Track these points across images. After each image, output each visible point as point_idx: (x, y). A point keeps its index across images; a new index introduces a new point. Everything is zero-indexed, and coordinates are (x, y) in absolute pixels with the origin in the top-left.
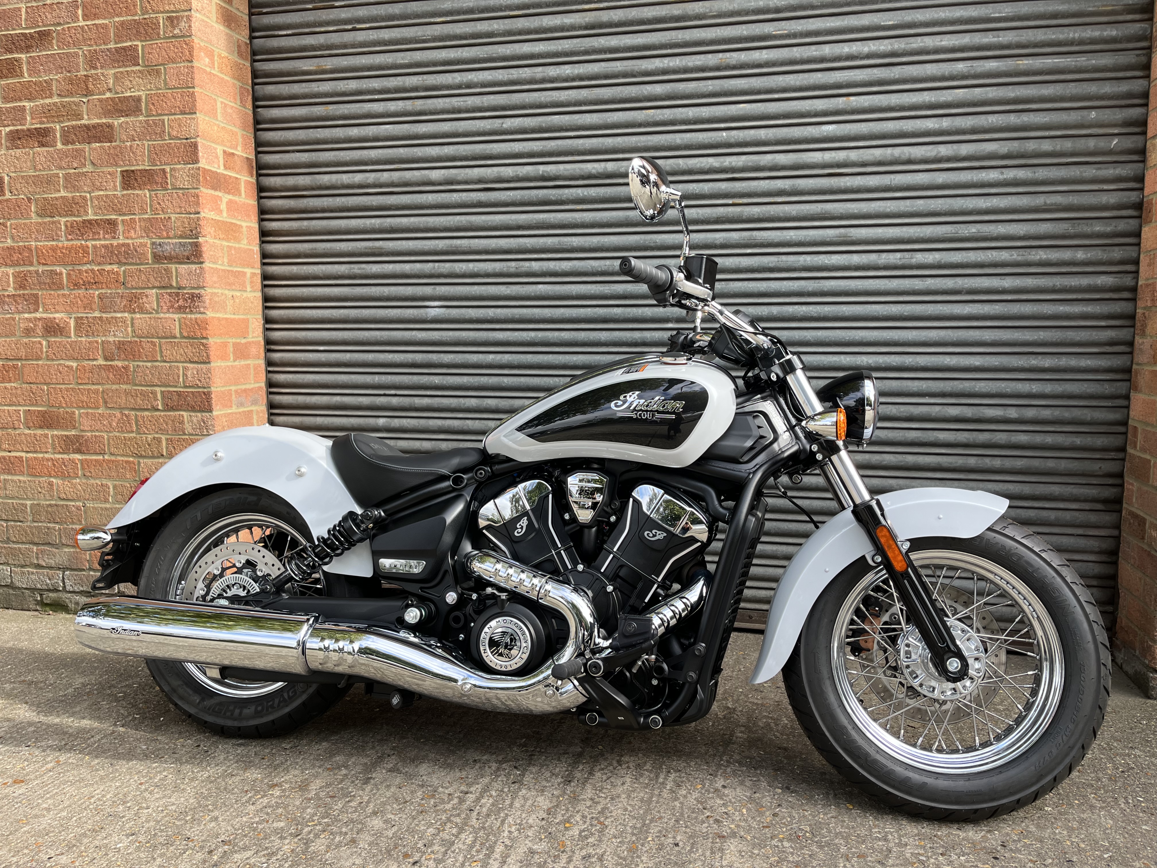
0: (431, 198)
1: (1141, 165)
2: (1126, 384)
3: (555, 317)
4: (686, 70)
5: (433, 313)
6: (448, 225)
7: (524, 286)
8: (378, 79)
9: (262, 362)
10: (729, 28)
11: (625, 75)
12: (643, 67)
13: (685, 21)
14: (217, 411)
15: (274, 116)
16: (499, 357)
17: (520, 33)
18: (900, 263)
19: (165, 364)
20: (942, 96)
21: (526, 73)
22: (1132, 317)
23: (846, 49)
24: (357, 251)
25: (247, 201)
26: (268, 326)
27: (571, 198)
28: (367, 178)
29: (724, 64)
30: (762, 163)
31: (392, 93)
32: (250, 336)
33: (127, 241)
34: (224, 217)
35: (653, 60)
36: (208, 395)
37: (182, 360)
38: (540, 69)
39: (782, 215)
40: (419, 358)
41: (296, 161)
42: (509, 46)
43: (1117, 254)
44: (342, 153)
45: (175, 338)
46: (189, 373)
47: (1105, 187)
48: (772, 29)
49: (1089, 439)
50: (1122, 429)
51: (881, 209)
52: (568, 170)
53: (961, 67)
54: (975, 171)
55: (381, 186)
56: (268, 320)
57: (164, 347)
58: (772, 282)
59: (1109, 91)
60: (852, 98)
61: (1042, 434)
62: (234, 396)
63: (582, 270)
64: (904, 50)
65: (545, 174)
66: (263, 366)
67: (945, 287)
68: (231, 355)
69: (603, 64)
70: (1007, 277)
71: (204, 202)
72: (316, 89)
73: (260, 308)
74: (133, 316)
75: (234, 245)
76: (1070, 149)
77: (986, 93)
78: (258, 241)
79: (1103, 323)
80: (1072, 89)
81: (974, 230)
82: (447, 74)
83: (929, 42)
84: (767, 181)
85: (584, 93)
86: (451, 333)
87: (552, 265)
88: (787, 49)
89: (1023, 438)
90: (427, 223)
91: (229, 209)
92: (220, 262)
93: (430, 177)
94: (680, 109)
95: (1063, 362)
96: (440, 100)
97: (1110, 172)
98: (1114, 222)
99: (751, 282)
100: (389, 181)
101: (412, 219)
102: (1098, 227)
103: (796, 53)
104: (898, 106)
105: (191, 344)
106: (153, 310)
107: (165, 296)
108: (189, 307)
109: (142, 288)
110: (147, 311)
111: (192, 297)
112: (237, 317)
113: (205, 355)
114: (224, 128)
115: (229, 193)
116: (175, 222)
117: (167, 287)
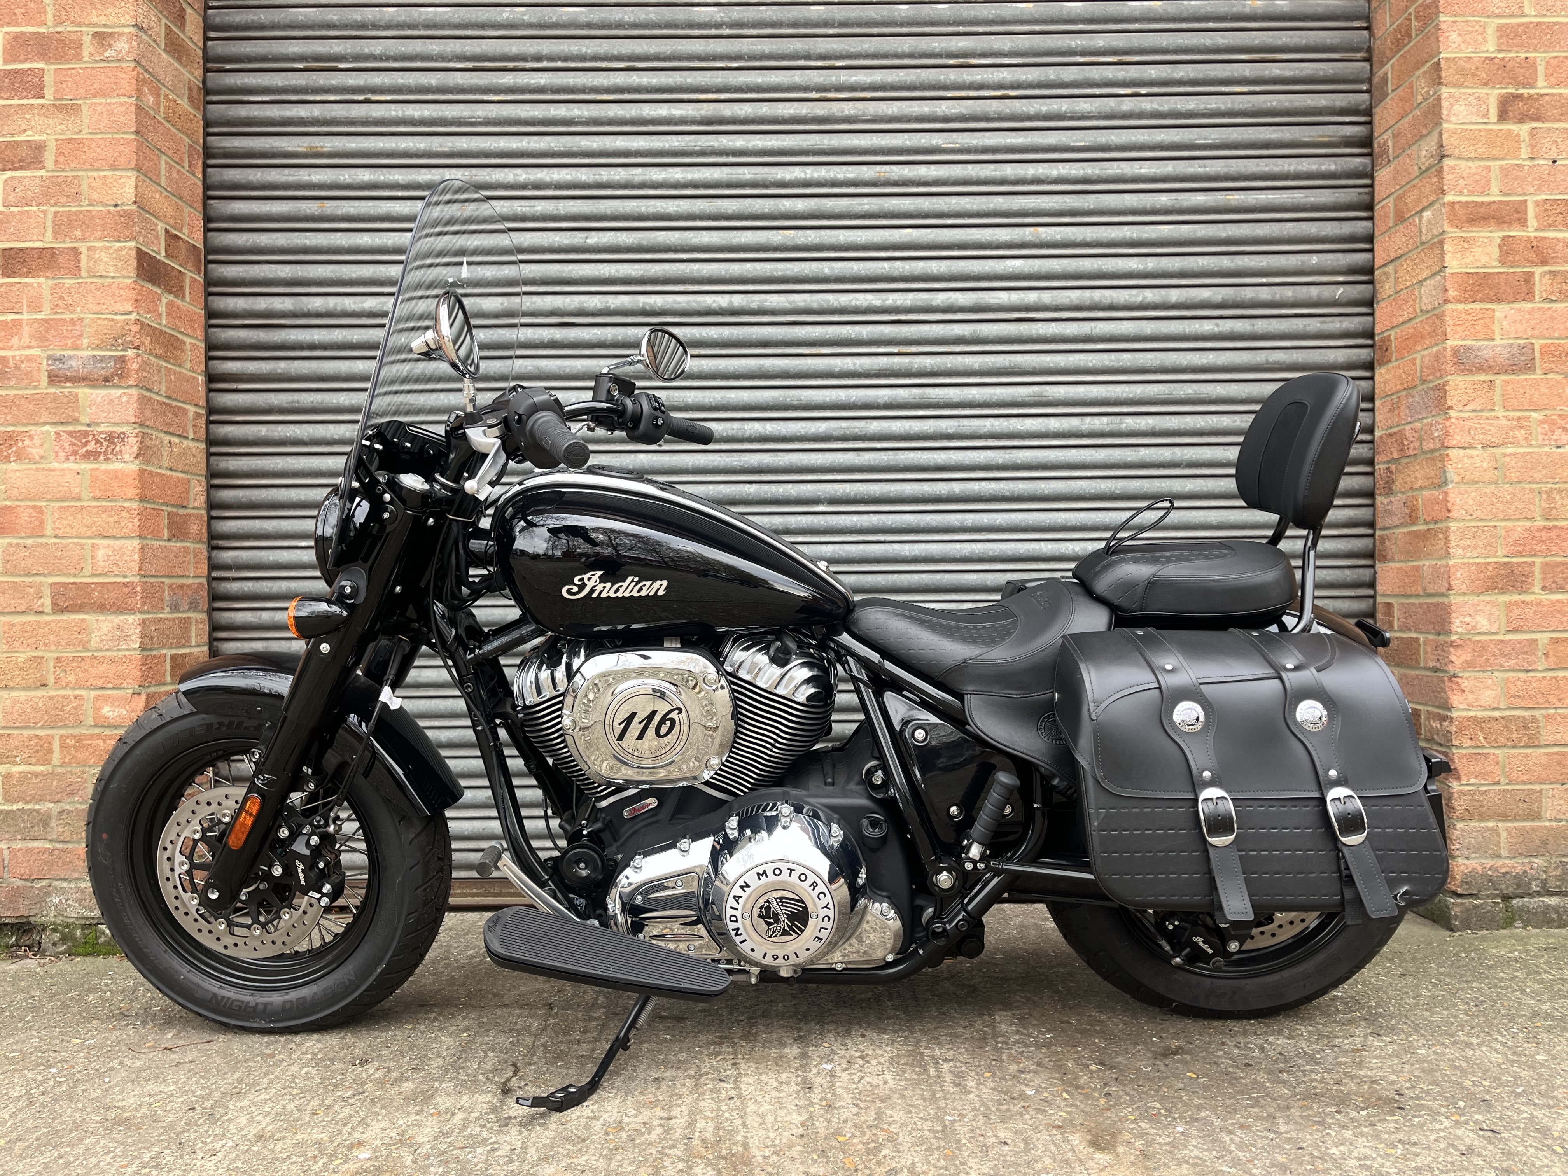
1: (1369, 317)
9: (203, 547)
10: (888, 136)
11: (754, 185)
12: (779, 177)
19: (57, 541)
21: (620, 175)
23: (1031, 171)
26: (212, 482)
32: (191, 506)
33: (3, 353)
34: (162, 323)
35: (791, 168)
36: (131, 587)
37: (89, 533)
41: (272, 277)
45: (78, 499)
46: (100, 554)
47: (1332, 343)
48: (941, 142)
51: (1083, 364)
57: (56, 515)
59: (1330, 233)
60: (1041, 229)
62: (166, 593)
64: (1098, 176)
68: (165, 530)
72: (306, 178)
73: (204, 467)
74: (5, 466)
75: (174, 368)
76: (1292, 300)
77: (1194, 231)
78: (203, 368)
80: (1290, 229)
81: (1191, 392)
88: (960, 166)
91: (168, 314)
92: (156, 390)
94: (827, 231)
97: (1335, 325)
103: (972, 171)
105: (105, 510)
106: (42, 457)
107: (64, 436)
108: (105, 453)
109: (23, 425)
110: (31, 460)
111: (111, 438)
112: (174, 474)
113: (130, 525)
114: (167, 197)
115: (170, 292)
116: (89, 325)
117: (68, 423)
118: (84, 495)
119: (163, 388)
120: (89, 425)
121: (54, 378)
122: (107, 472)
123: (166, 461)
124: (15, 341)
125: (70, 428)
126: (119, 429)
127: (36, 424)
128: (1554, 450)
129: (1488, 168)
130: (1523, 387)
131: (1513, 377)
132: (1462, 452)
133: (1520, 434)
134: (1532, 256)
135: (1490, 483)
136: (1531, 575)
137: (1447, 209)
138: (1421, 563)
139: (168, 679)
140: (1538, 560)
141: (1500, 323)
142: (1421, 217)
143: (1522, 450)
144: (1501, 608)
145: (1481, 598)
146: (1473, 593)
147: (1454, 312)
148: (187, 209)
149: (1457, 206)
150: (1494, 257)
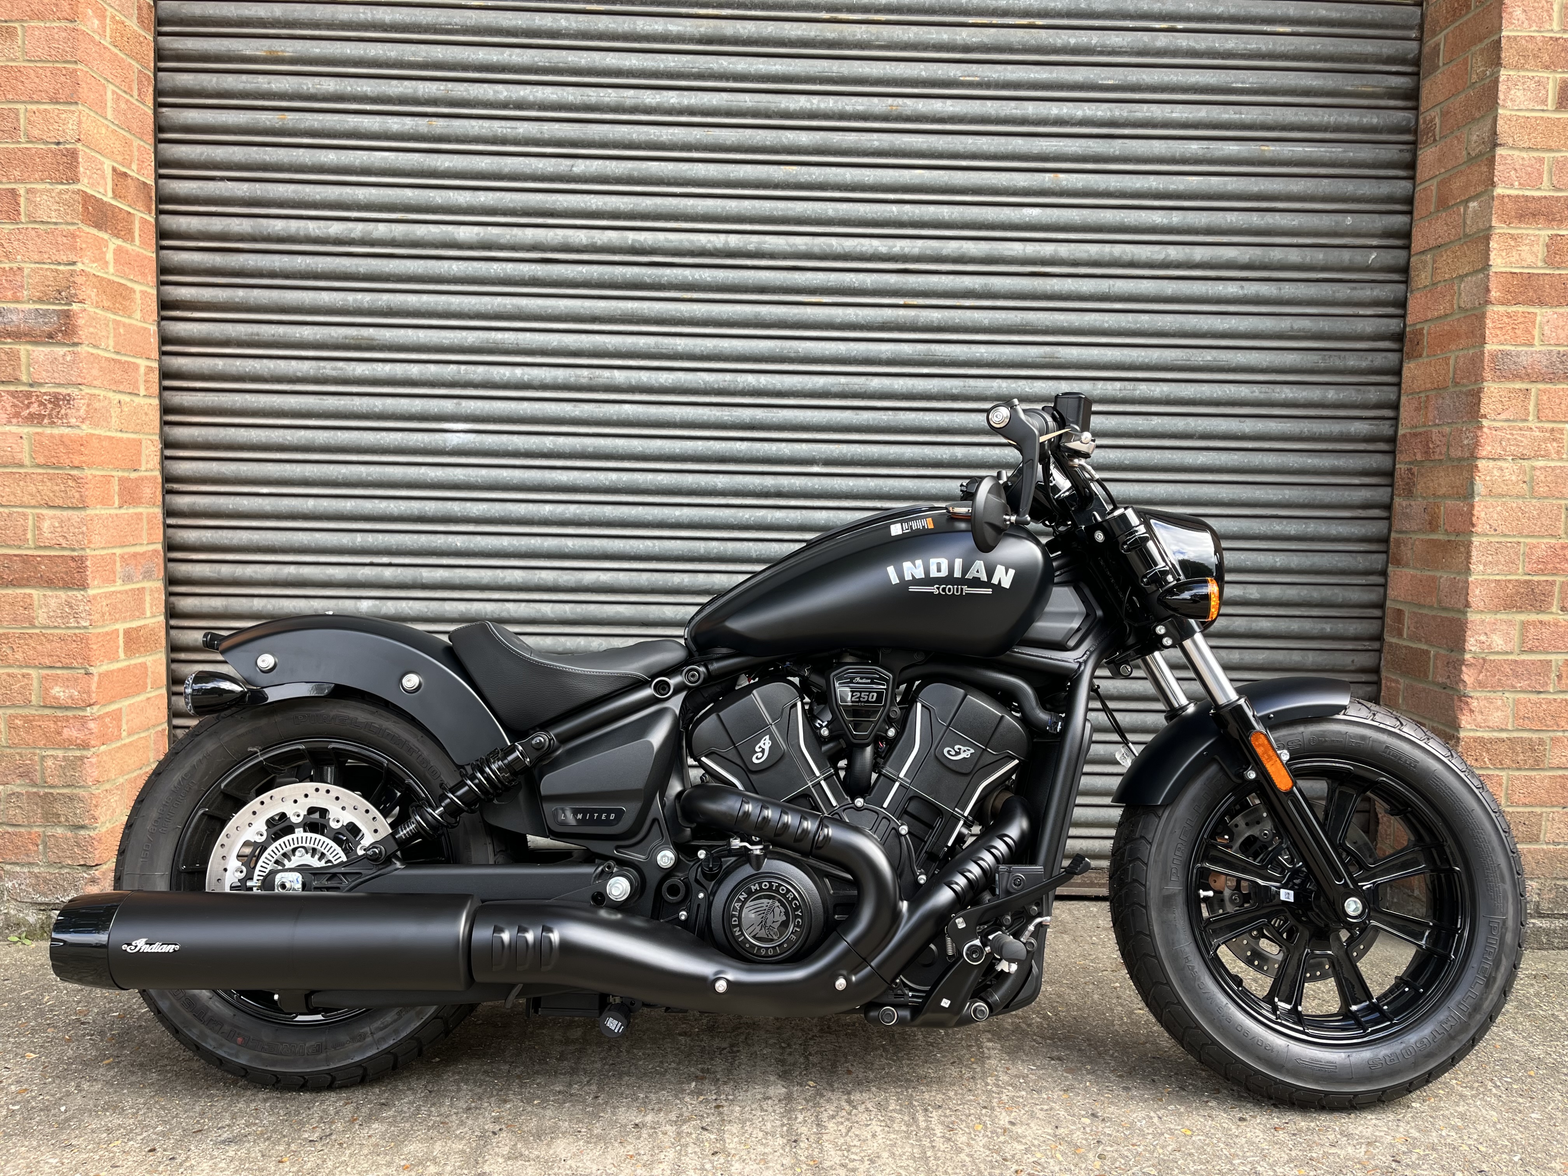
0: (456, 268)
1: (1402, 287)
2: (1384, 556)
3: (648, 451)
4: (842, 116)
5: (454, 440)
6: (482, 309)
7: (601, 405)
8: (372, 81)
9: (158, 511)
10: (902, 65)
11: (756, 114)
12: (783, 106)
13: (841, 49)
14: (95, 588)
15: (190, 121)
16: (560, 508)
17: (601, 36)
18: (1120, 395)
20: (1172, 183)
21: (610, 96)
22: (1390, 474)
23: (1055, 110)
24: (330, 341)
25: (141, 251)
26: (168, 453)
27: (675, 281)
28: (351, 230)
29: (894, 113)
30: (945, 252)
31: (394, 104)
32: (143, 468)
34: (110, 273)
35: (796, 97)
36: (80, 561)
37: (33, 502)
38: (631, 92)
39: (970, 324)
40: (430, 508)
41: (227, 194)
42: (585, 54)
43: (1373, 395)
44: (308, 189)
45: (21, 466)
46: (46, 525)
47: (1361, 312)
48: (959, 73)
49: (1340, 625)
50: (1377, 613)
51: (1097, 324)
52: (671, 241)
53: (1194, 147)
54: (1210, 283)
55: (373, 243)
56: (168, 444)
58: (956, 414)
59: (1368, 193)
60: (1061, 176)
61: (1287, 620)
62: (118, 564)
63: (690, 386)
64: (1127, 119)
65: (637, 245)
66: (160, 516)
67: (1174, 429)
68: (116, 497)
69: (725, 95)
70: (1248, 420)
71: (84, 246)
72: (266, 86)
73: (157, 423)
75: (123, 319)
76: (1322, 263)
77: (1225, 184)
78: (155, 317)
79: (1356, 481)
80: (1325, 188)
81: (1209, 358)
82: (486, 85)
84: (951, 277)
85: (697, 134)
86: (484, 472)
87: (645, 377)
88: (978, 102)
89: (1265, 625)
90: (450, 304)
91: (116, 261)
92: (103, 346)
93: (456, 236)
94: (834, 169)
95: (1311, 528)
96: (473, 122)
97: (1367, 294)
98: (1370, 356)
99: (927, 413)
100: (389, 236)
101: (425, 298)
102: (1352, 361)
103: (989, 108)
104: (1118, 191)
105: (51, 478)
107: (6, 397)
108: (50, 416)
111: (56, 400)
112: (125, 435)
113: (77, 495)
114: (114, 131)
115: (117, 236)
116: (29, 276)
117: (9, 383)
118: (27, 462)
119: (111, 343)
120: (31, 385)
122: (52, 436)
123: (115, 422)
125: (12, 388)
126: (63, 391)
129: (1541, 160)
130: (1559, 397)
131: (1550, 386)
132: (1491, 464)
133: (1552, 447)
135: (1518, 497)
136: (1550, 594)
137: (1496, 203)
138: (1438, 574)
139: (122, 655)
140: (1559, 579)
141: (1541, 328)
142: (1466, 207)
143: (1552, 464)
144: (1517, 627)
145: (1499, 616)
146: (1490, 611)
147: (1495, 312)
148: (136, 142)
149: (1506, 200)
150: (1540, 256)
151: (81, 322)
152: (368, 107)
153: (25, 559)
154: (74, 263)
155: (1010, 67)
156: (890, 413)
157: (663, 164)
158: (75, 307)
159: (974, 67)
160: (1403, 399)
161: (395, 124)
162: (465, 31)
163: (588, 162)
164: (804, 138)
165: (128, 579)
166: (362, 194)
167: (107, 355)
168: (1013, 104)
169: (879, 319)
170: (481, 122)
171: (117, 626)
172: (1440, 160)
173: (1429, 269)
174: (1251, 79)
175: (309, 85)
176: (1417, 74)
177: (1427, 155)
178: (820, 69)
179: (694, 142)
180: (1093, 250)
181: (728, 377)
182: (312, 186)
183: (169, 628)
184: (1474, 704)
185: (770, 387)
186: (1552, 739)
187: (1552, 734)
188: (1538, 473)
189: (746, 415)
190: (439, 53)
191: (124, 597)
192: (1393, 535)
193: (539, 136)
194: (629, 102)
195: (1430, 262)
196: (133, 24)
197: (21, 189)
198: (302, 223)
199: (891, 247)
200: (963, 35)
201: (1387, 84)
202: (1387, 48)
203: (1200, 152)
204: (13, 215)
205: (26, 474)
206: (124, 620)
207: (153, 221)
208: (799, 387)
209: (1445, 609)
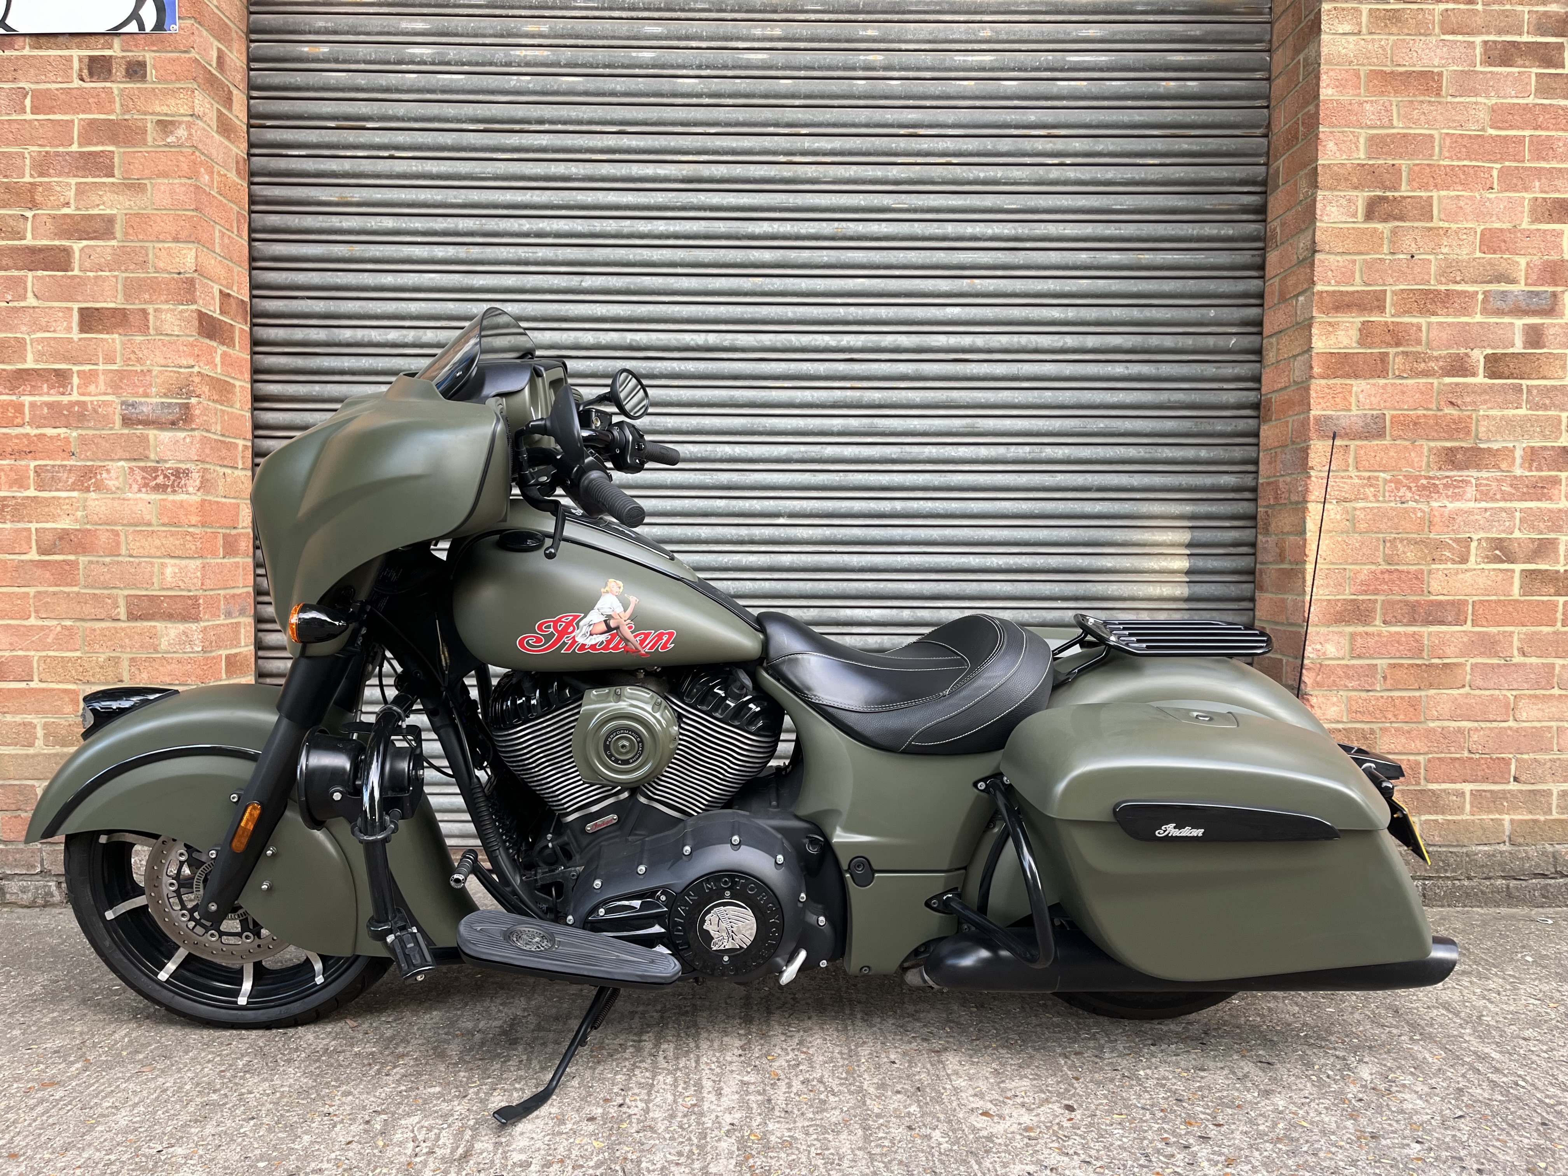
1: (1258, 365)
2: (1252, 585)
4: (798, 238)
8: (422, 219)
9: (250, 561)
10: (846, 196)
11: (729, 237)
12: (750, 230)
13: (796, 184)
14: (205, 621)
15: (278, 253)
17: (605, 179)
18: (1029, 457)
19: (132, 559)
20: (1068, 285)
21: (611, 226)
22: (1254, 518)
23: (970, 229)
25: (241, 356)
27: (665, 372)
28: (405, 336)
29: (840, 235)
30: (883, 344)
31: (440, 235)
32: (240, 527)
33: (83, 398)
34: (218, 372)
35: (760, 223)
36: (195, 600)
37: (159, 554)
38: (628, 222)
39: (904, 401)
41: (308, 310)
42: (592, 193)
43: (1238, 453)
44: (372, 303)
45: (149, 524)
46: (168, 572)
47: (1225, 386)
48: (891, 202)
51: (1009, 399)
52: (661, 340)
53: (1084, 256)
54: (1101, 364)
57: (131, 538)
59: (1226, 290)
60: (977, 281)
62: (222, 603)
64: (1028, 235)
65: (634, 344)
66: (251, 567)
67: (1074, 483)
68: (221, 550)
69: (703, 223)
70: (1135, 475)
71: (200, 353)
72: (338, 223)
74: (85, 495)
75: (227, 409)
76: (1191, 346)
77: (1110, 285)
78: (249, 407)
79: (1227, 524)
80: (1192, 286)
81: (1101, 425)
82: (512, 220)
83: (1052, 229)
84: (889, 364)
88: (907, 224)
91: (222, 363)
92: (213, 430)
94: (792, 279)
96: (502, 249)
97: (1229, 370)
98: (1234, 422)
102: (1219, 426)
103: (918, 228)
104: (1023, 292)
105: (173, 534)
106: (118, 488)
107: (137, 471)
108: (173, 486)
109: (101, 460)
110: (108, 490)
111: (179, 473)
112: (228, 500)
113: (193, 548)
114: (220, 262)
115: (223, 344)
116: (157, 377)
117: (140, 460)
118: (154, 521)
119: (219, 428)
120: (158, 462)
121: (127, 421)
122: (174, 501)
123: (221, 490)
124: (92, 388)
125: (142, 464)
126: (183, 466)
127: (112, 460)
128: (1399, 505)
129: (1354, 262)
130: (1375, 451)
131: (1366, 442)
132: (1319, 506)
133: (1370, 491)
134: (1388, 338)
135: (1342, 532)
136: (1374, 610)
137: (1316, 297)
138: (1286, 596)
139: (224, 676)
140: (1380, 598)
141: (1357, 396)
142: (1297, 301)
143: (1370, 505)
144: (1347, 638)
145: (1331, 629)
146: (1324, 625)
147: (1317, 386)
148: (237, 269)
149: (1325, 295)
150: (1354, 339)
151: (197, 412)
152: (419, 239)
153: (151, 598)
154: (193, 367)
155: (932, 196)
156: (841, 474)
157: (654, 278)
158: (193, 400)
159: (904, 196)
160: (1261, 454)
161: (440, 252)
162: (496, 178)
163: (594, 278)
164: (767, 256)
165: (229, 614)
166: (413, 308)
167: (215, 437)
168: (935, 224)
169: (831, 399)
170: (508, 248)
171: (220, 652)
172: (1280, 262)
173: (1274, 350)
174: (1128, 202)
175: (373, 223)
176: (1265, 193)
177: (1272, 257)
178: (778, 201)
179: (678, 260)
180: (1004, 340)
181: (709, 447)
182: (374, 302)
183: (257, 658)
184: (1313, 700)
185: (743, 455)
186: (1381, 729)
187: (1380, 725)
188: (1358, 513)
189: (724, 478)
190: (475, 196)
191: (225, 629)
192: (1258, 566)
193: (554, 258)
194: (626, 230)
195: (1275, 344)
196: (233, 176)
197: (150, 309)
198: (366, 331)
199: (839, 341)
200: (894, 172)
201: (1240, 202)
202: (1240, 173)
203: (1089, 261)
204: (144, 329)
205: (153, 532)
206: (226, 648)
207: (248, 329)
208: (767, 455)
209: (1292, 624)
